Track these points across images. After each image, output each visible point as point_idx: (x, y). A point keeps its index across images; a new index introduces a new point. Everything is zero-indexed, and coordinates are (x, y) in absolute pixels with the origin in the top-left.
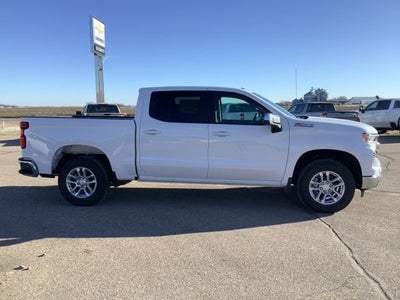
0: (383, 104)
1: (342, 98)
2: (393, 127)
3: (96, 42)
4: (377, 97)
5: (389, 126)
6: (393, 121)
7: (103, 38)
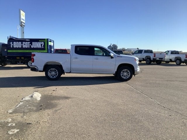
0: (140, 52)
1: (123, 49)
2: (144, 60)
3: (22, 21)
4: (138, 49)
5: (142, 60)
6: (143, 58)
7: (24, 19)
